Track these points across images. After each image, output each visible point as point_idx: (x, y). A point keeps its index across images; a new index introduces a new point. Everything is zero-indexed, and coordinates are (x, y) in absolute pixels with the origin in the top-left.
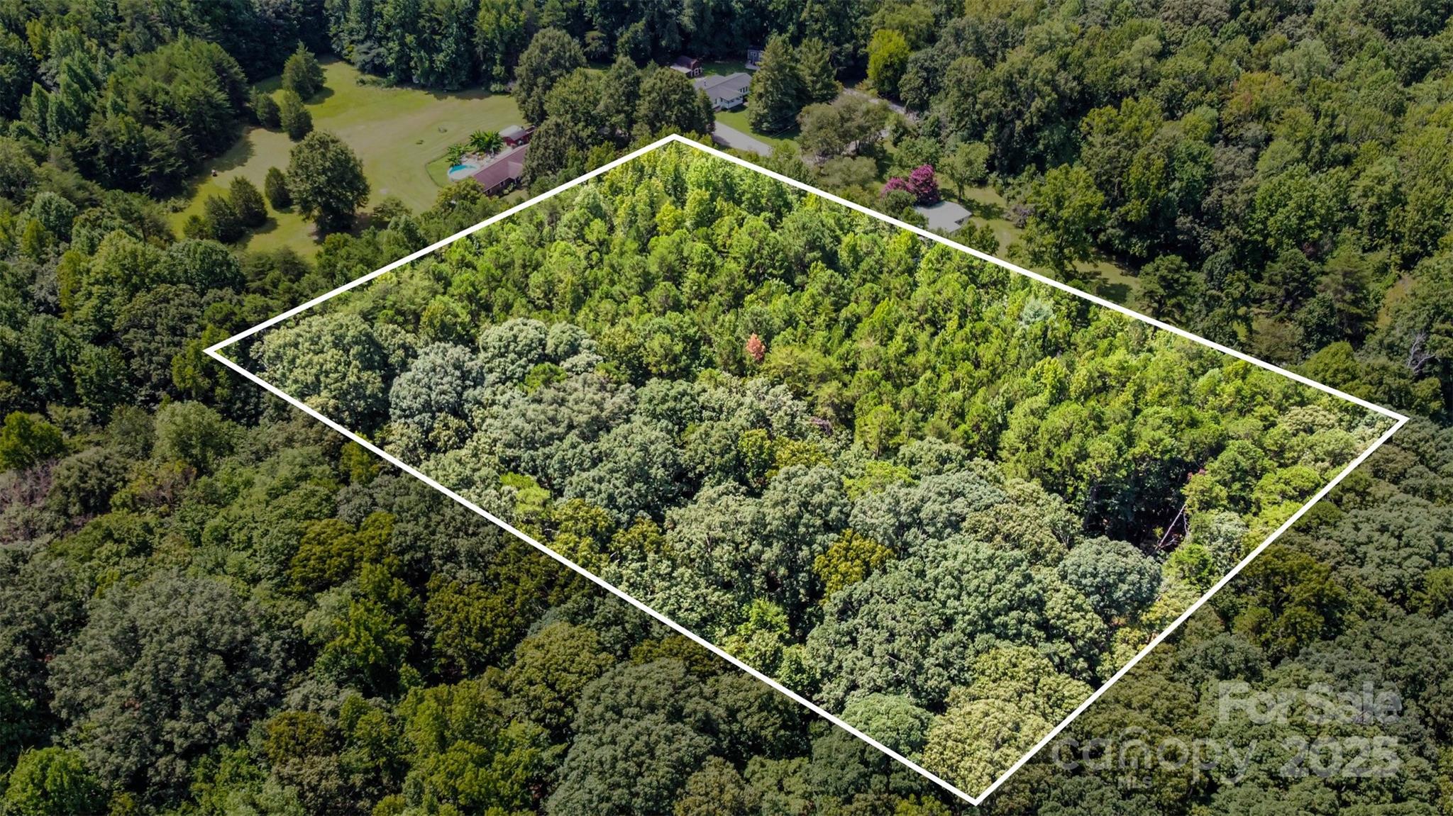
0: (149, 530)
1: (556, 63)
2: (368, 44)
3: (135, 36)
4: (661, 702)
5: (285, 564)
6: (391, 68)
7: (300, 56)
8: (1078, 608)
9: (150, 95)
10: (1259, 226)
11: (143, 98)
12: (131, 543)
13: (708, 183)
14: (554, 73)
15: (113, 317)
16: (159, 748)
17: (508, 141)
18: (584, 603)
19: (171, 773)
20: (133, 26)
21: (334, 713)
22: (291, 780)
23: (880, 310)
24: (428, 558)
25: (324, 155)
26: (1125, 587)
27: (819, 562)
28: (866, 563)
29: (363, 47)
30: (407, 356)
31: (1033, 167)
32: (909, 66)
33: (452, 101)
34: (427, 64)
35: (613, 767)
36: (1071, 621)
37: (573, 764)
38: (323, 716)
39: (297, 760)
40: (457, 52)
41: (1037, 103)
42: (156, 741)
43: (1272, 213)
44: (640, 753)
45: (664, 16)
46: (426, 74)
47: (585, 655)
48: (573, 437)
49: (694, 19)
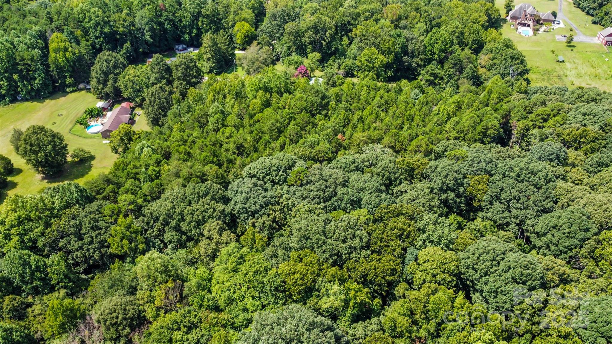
17: (104, 109)
41: (329, 32)
49: (151, 37)
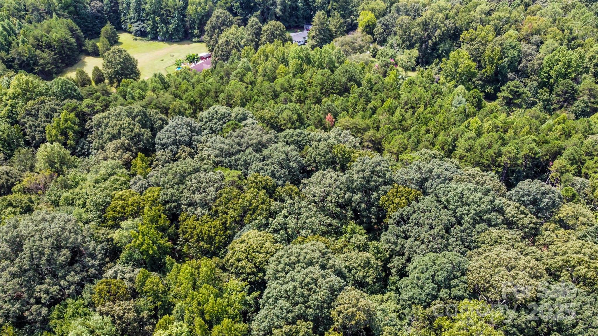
0: (32, 202)
1: (223, 24)
2: (139, 22)
3: (34, 16)
4: (316, 260)
5: (103, 211)
6: (149, 33)
7: (108, 27)
8: (522, 212)
9: (39, 38)
10: (546, 75)
11: (36, 38)
12: (22, 208)
13: (299, 58)
14: (222, 28)
15: (17, 115)
16: (32, 300)
17: (202, 58)
18: (264, 221)
19: (39, 314)
20: (32, 12)
21: (131, 280)
22: (107, 314)
23: (386, 104)
24: (179, 205)
25: (120, 56)
26: (547, 200)
27: (383, 199)
28: (408, 199)
29: (136, 24)
30: (163, 124)
31: (438, 60)
32: (377, 25)
33: (176, 46)
34: (165, 30)
35: (294, 293)
36: (520, 219)
37: (270, 295)
38: (125, 281)
39: (111, 303)
40: (178, 24)
41: (439, 31)
42: (30, 297)
43: (551, 68)
44: (309, 283)
45: (268, 9)
46: (164, 34)
47: (268, 244)
48: (250, 150)
49: (281, 10)
